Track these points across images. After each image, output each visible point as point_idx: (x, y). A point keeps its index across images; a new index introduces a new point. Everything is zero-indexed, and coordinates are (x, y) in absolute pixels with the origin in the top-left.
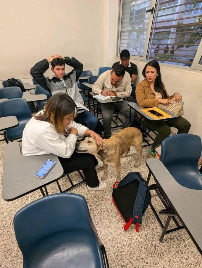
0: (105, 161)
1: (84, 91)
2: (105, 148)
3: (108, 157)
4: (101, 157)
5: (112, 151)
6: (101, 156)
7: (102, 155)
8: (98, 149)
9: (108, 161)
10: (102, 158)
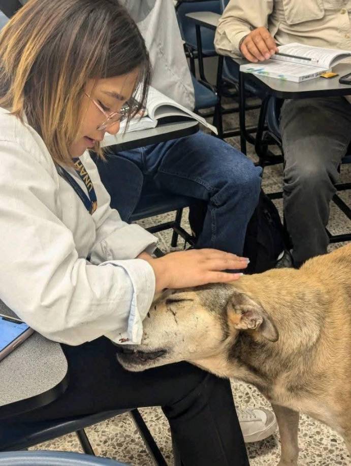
0: (279, 390)
1: (196, 61)
2: (260, 321)
3: (286, 365)
4: (252, 377)
5: (305, 330)
6: (255, 370)
7: (256, 364)
8: (226, 335)
9: (295, 389)
10: (258, 380)
